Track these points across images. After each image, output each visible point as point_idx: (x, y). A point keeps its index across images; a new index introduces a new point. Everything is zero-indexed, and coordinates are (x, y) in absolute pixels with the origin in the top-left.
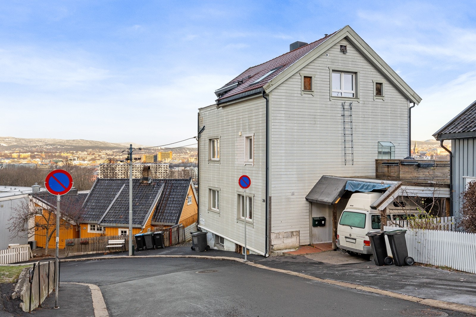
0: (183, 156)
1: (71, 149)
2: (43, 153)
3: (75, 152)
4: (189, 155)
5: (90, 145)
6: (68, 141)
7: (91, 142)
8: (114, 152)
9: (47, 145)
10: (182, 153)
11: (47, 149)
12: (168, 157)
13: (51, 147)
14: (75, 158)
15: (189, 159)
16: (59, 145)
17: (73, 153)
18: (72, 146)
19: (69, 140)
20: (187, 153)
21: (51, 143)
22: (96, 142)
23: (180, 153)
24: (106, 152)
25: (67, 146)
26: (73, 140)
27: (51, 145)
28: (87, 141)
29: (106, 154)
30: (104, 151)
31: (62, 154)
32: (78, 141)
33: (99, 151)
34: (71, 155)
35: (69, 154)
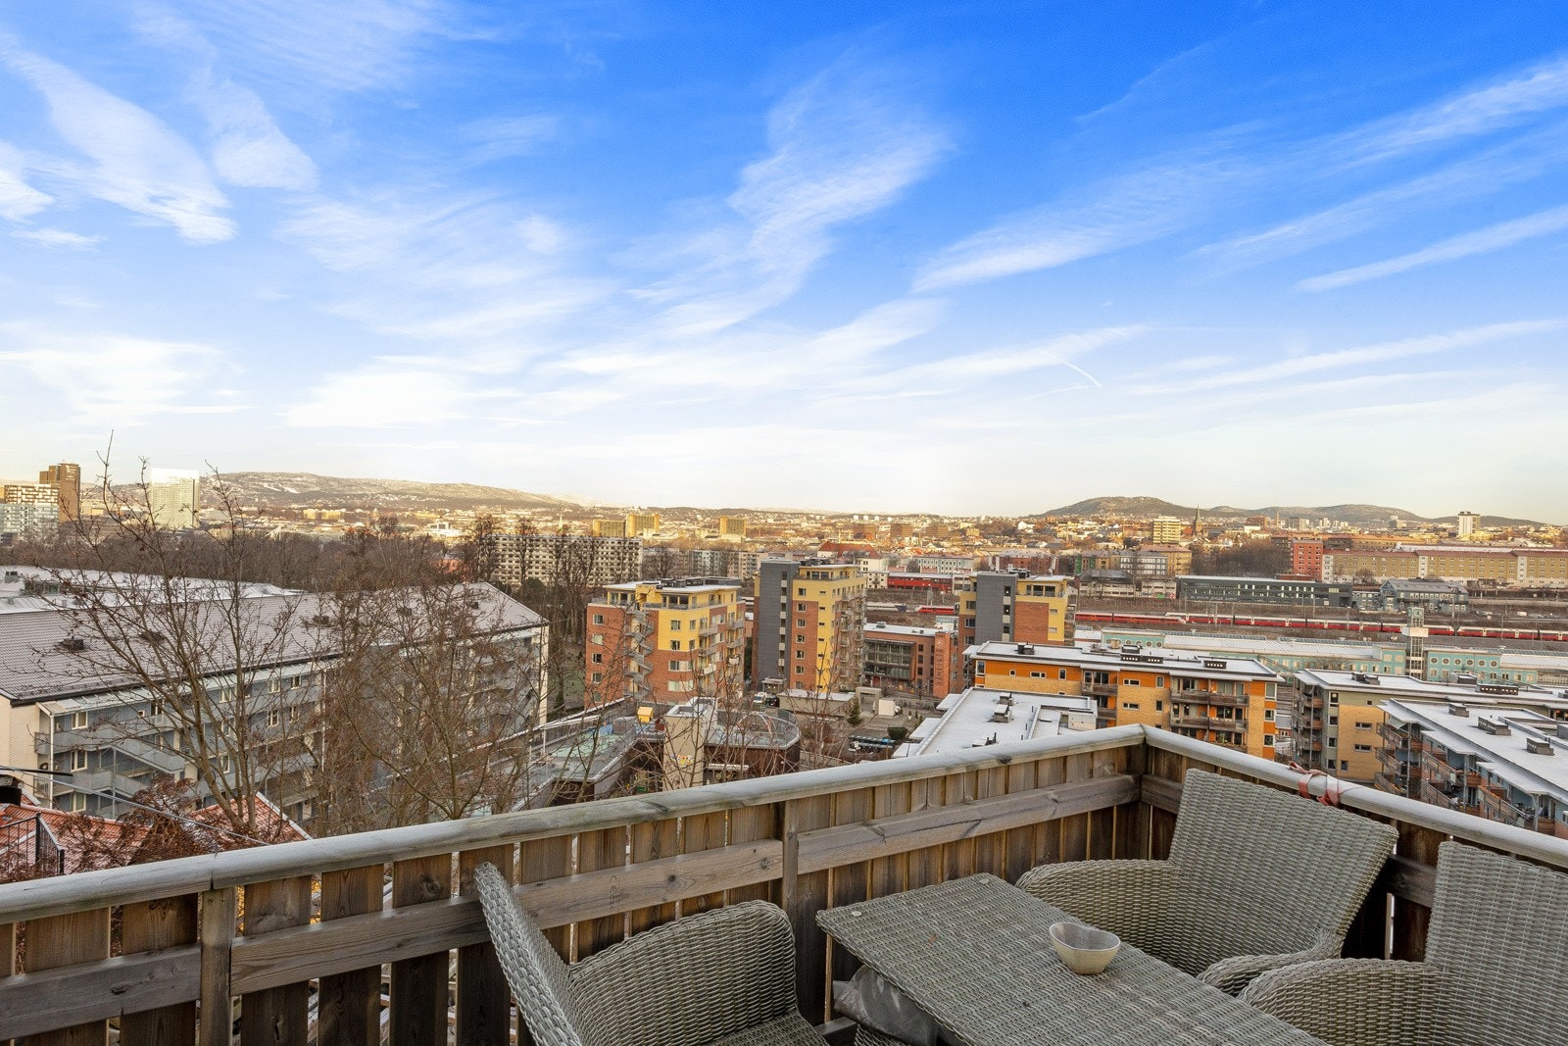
0: (686, 525)
1: (441, 505)
2: (375, 510)
3: (447, 510)
4: (701, 524)
5: (484, 496)
6: (434, 486)
7: (485, 490)
8: (534, 514)
9: (387, 494)
10: (685, 520)
11: (388, 503)
12: (651, 526)
13: (396, 498)
14: (445, 523)
15: (697, 532)
16: (414, 495)
17: (442, 514)
18: (442, 497)
19: (438, 485)
20: (696, 519)
21: (396, 489)
22: (497, 491)
23: (681, 520)
24: (519, 513)
25: (431, 496)
26: (446, 485)
27: (396, 494)
28: (478, 487)
29: (518, 516)
30: (514, 512)
31: (419, 514)
32: (457, 488)
33: (502, 510)
34: (439, 516)
35: (433, 515)
